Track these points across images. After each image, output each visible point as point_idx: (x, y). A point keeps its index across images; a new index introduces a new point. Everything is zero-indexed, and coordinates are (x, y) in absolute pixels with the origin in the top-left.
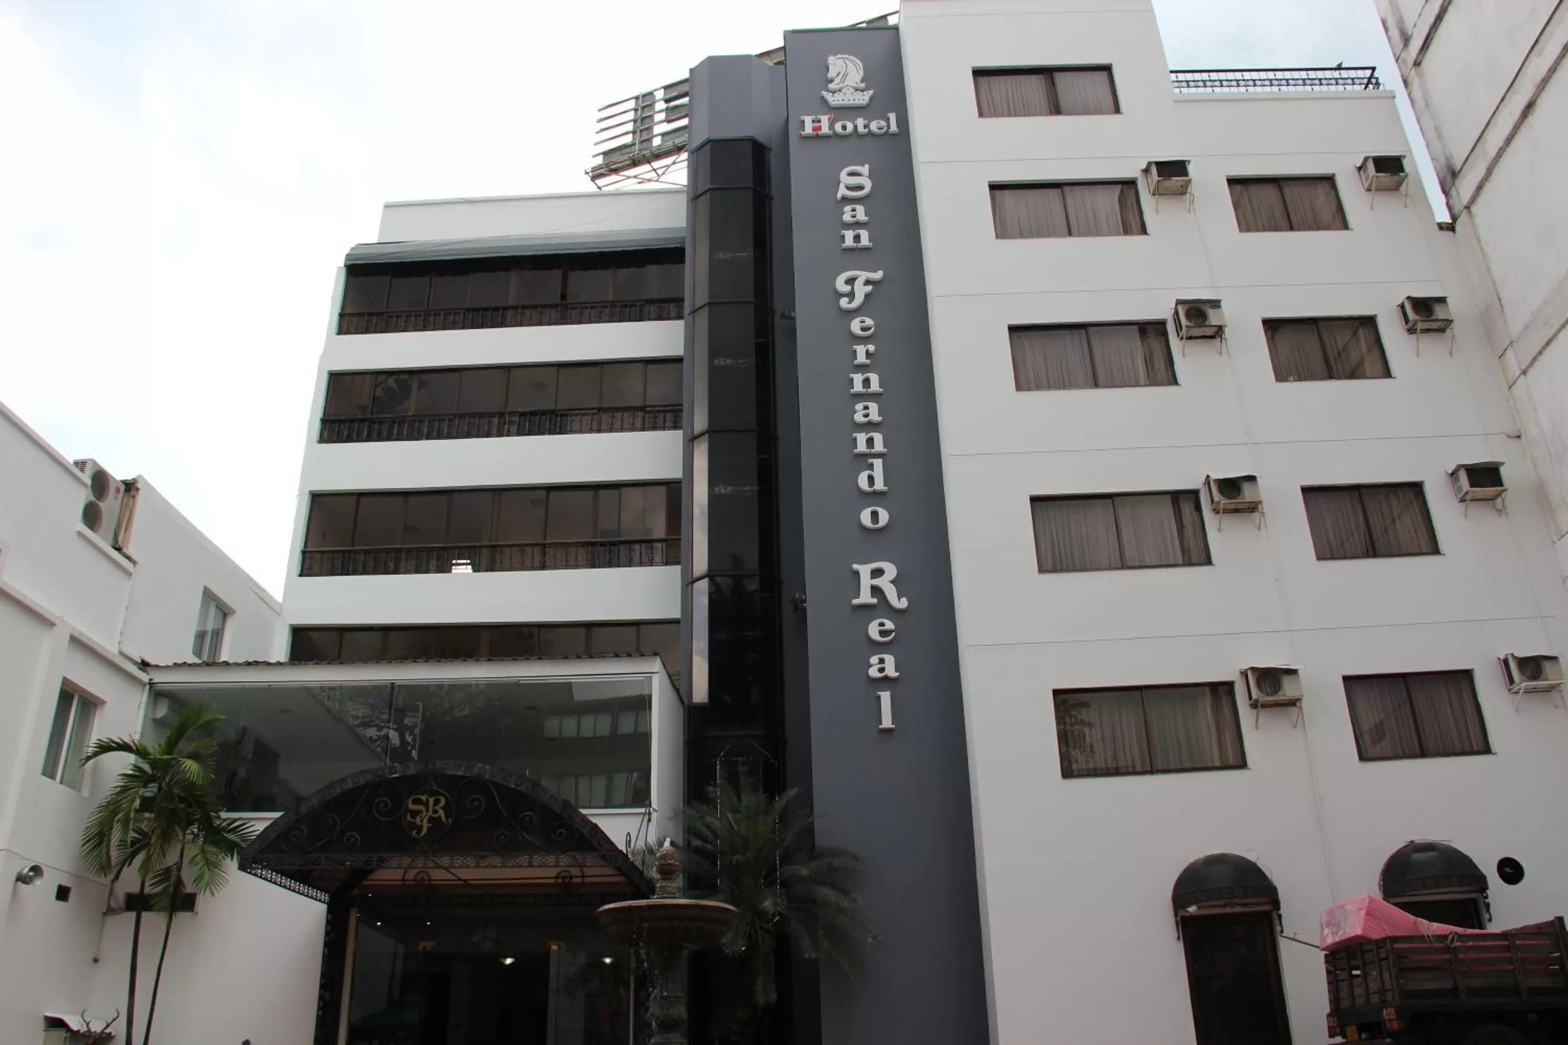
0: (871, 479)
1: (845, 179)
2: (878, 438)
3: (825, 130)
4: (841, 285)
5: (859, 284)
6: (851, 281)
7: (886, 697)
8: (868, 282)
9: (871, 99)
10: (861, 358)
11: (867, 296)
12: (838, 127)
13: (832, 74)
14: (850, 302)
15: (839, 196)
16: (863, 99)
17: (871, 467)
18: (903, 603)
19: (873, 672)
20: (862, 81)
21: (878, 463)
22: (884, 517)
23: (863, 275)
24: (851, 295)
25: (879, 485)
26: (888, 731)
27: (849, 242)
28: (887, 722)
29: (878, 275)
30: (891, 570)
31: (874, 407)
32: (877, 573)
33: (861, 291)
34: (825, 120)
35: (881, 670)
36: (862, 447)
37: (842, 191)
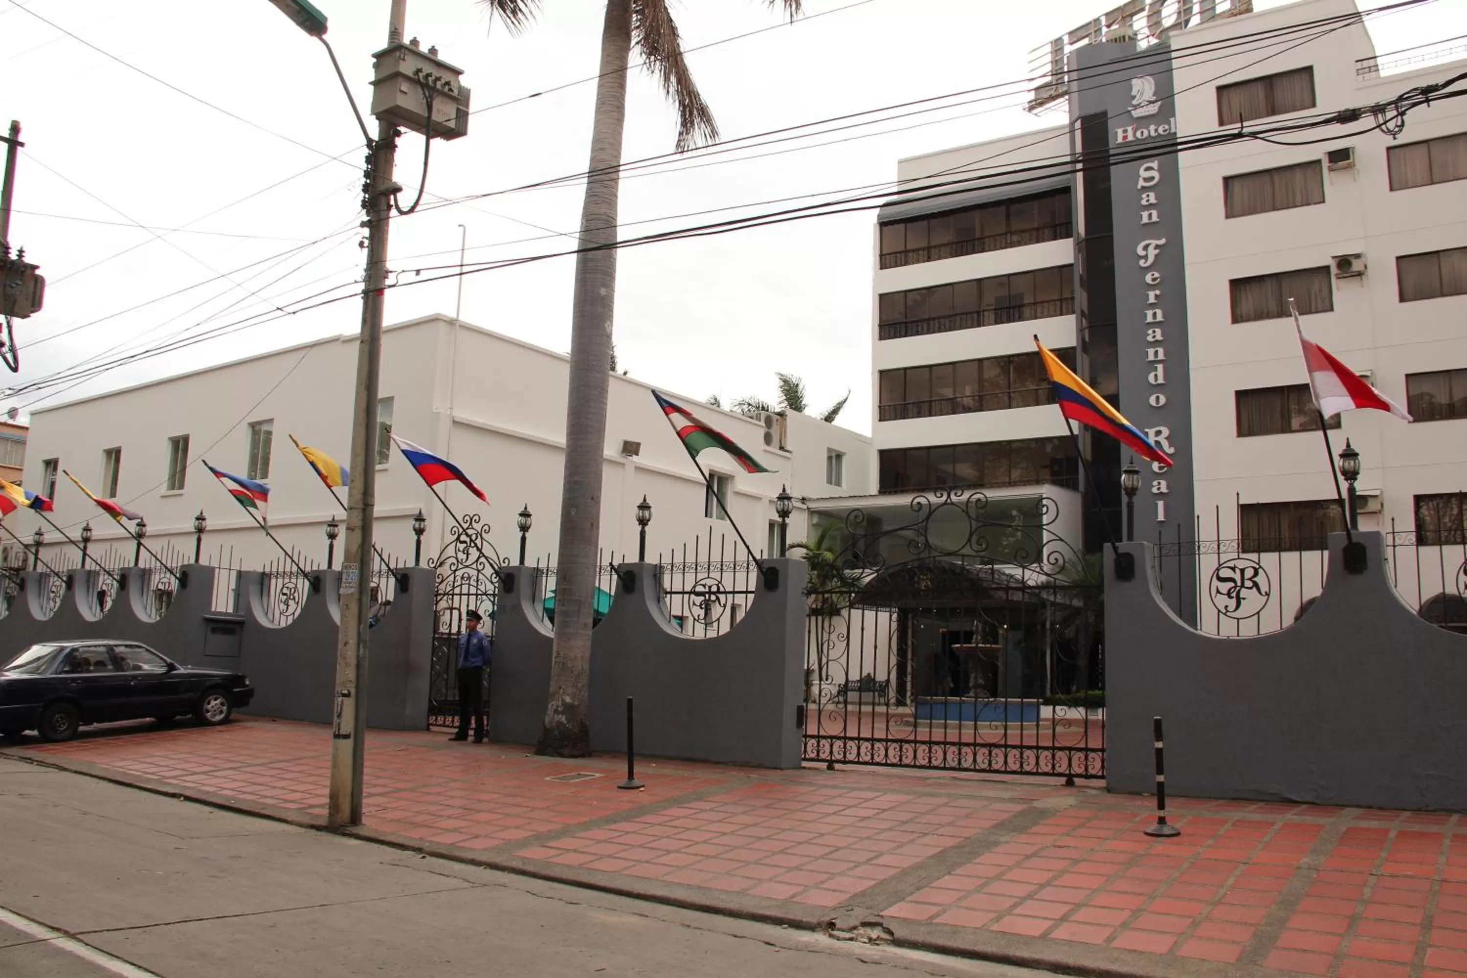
0: (1156, 376)
1: (1143, 174)
2: (1161, 351)
3: (1130, 138)
4: (1140, 251)
5: (1151, 248)
6: (1146, 248)
7: (1161, 504)
8: (1157, 247)
9: (1160, 107)
10: (1152, 299)
11: (1156, 256)
12: (1138, 134)
13: (1134, 93)
14: (1145, 263)
15: (1139, 187)
16: (1153, 109)
17: (1156, 369)
18: (1171, 451)
19: (1154, 490)
20: (1154, 95)
21: (1160, 367)
22: (1163, 400)
23: (1154, 242)
24: (1146, 257)
25: (1161, 380)
26: (1162, 522)
27: (1145, 220)
28: (1161, 517)
29: (1162, 241)
30: (1165, 432)
31: (1158, 331)
32: (1158, 433)
33: (1152, 253)
34: (1130, 129)
35: (1159, 489)
36: (1151, 357)
37: (1141, 183)
